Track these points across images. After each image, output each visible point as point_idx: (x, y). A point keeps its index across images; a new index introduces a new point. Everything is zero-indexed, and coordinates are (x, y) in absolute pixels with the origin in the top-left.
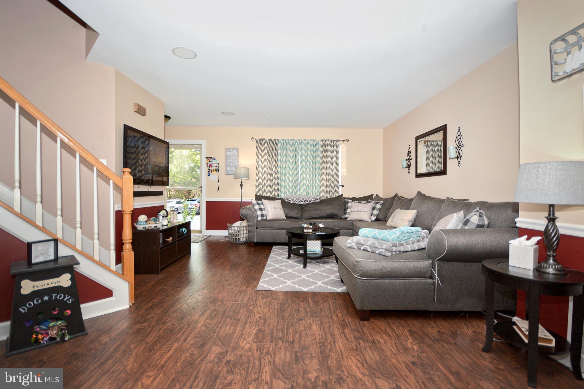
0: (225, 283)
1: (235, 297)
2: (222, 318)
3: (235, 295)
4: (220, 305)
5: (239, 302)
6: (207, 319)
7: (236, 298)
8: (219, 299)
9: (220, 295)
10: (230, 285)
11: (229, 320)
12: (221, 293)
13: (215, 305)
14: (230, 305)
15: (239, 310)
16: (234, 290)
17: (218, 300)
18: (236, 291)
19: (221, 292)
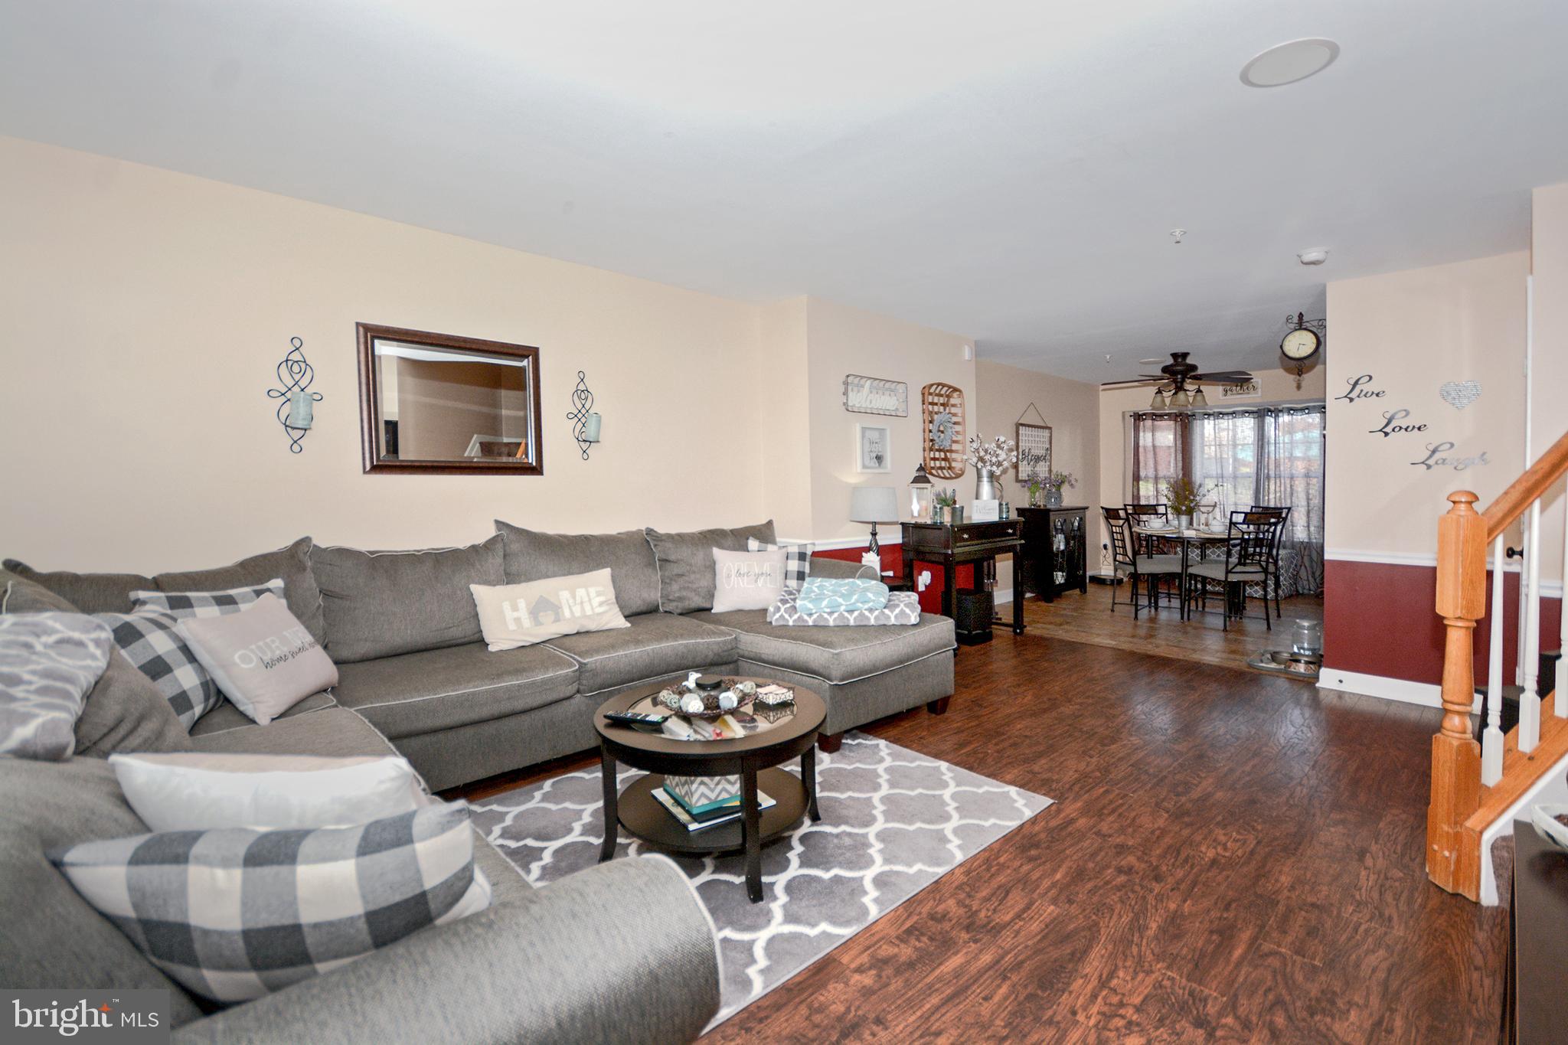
0: (1136, 864)
1: (1122, 805)
2: (1166, 777)
3: (1120, 811)
4: (1163, 800)
5: (1117, 792)
6: (1197, 786)
7: (1121, 801)
8: (1166, 815)
9: (1161, 823)
10: (1122, 846)
11: (1151, 771)
12: (1159, 828)
13: (1178, 805)
14: (1141, 792)
15: (1125, 778)
16: (1116, 826)
17: (1168, 812)
18: (1111, 818)
19: (1157, 833)
